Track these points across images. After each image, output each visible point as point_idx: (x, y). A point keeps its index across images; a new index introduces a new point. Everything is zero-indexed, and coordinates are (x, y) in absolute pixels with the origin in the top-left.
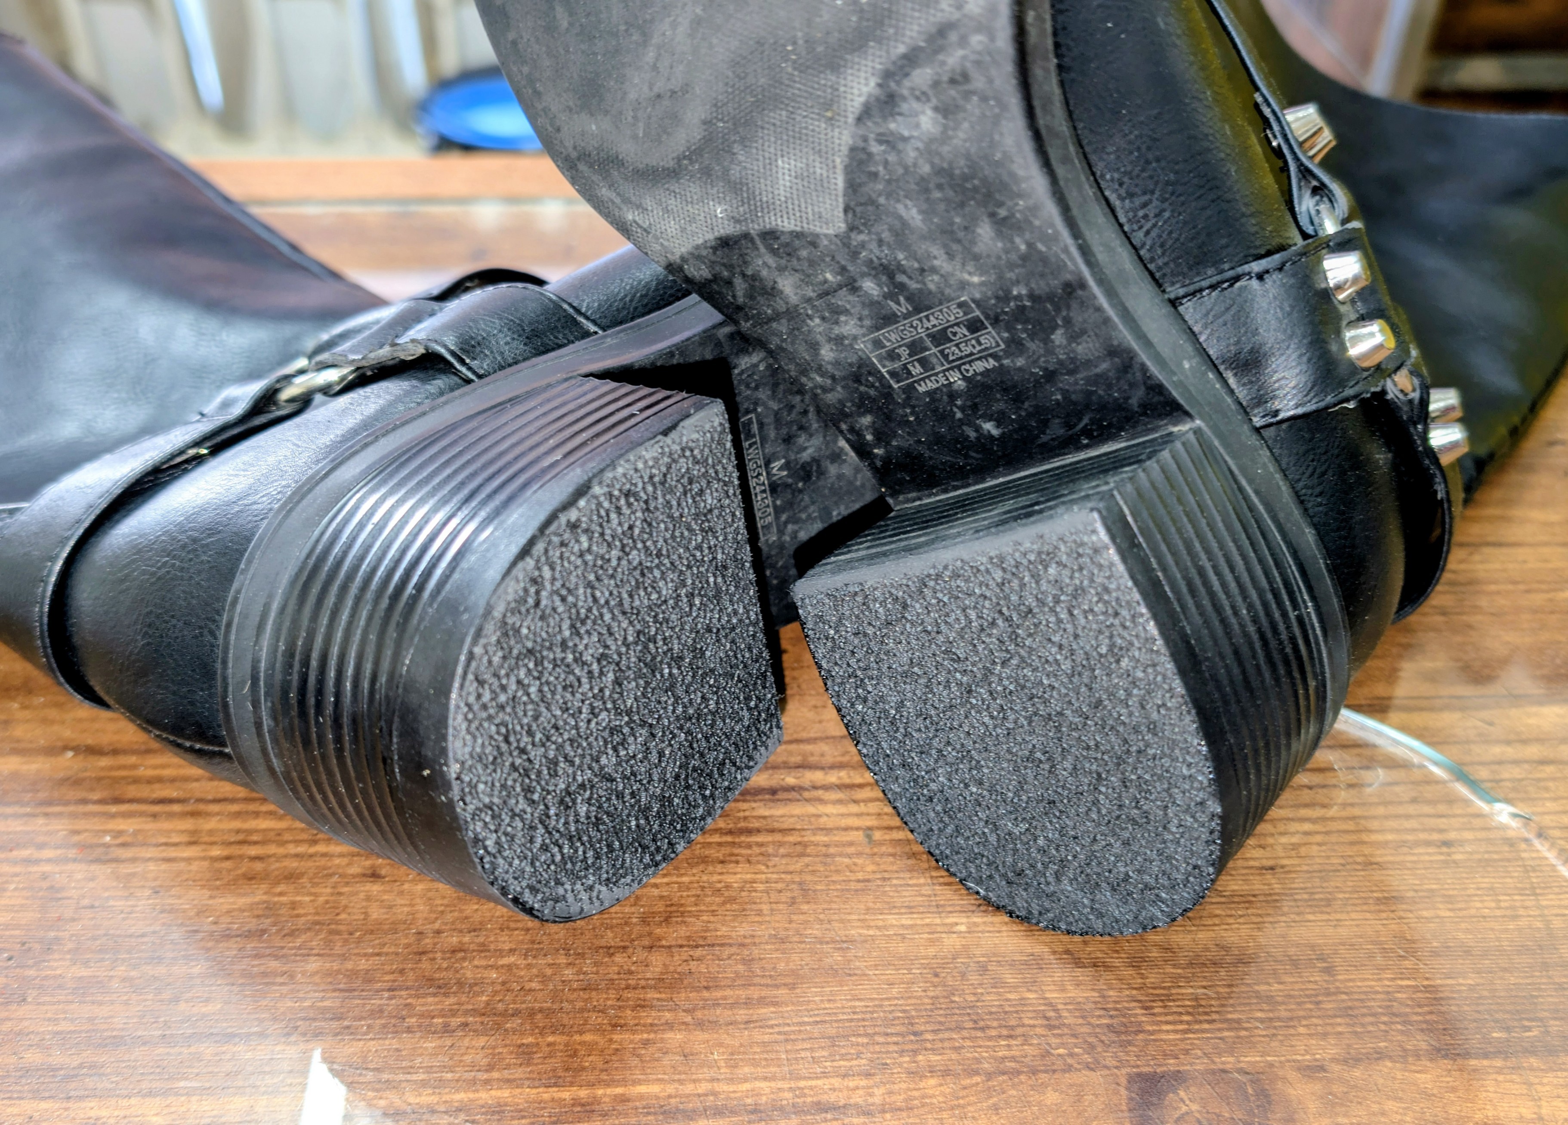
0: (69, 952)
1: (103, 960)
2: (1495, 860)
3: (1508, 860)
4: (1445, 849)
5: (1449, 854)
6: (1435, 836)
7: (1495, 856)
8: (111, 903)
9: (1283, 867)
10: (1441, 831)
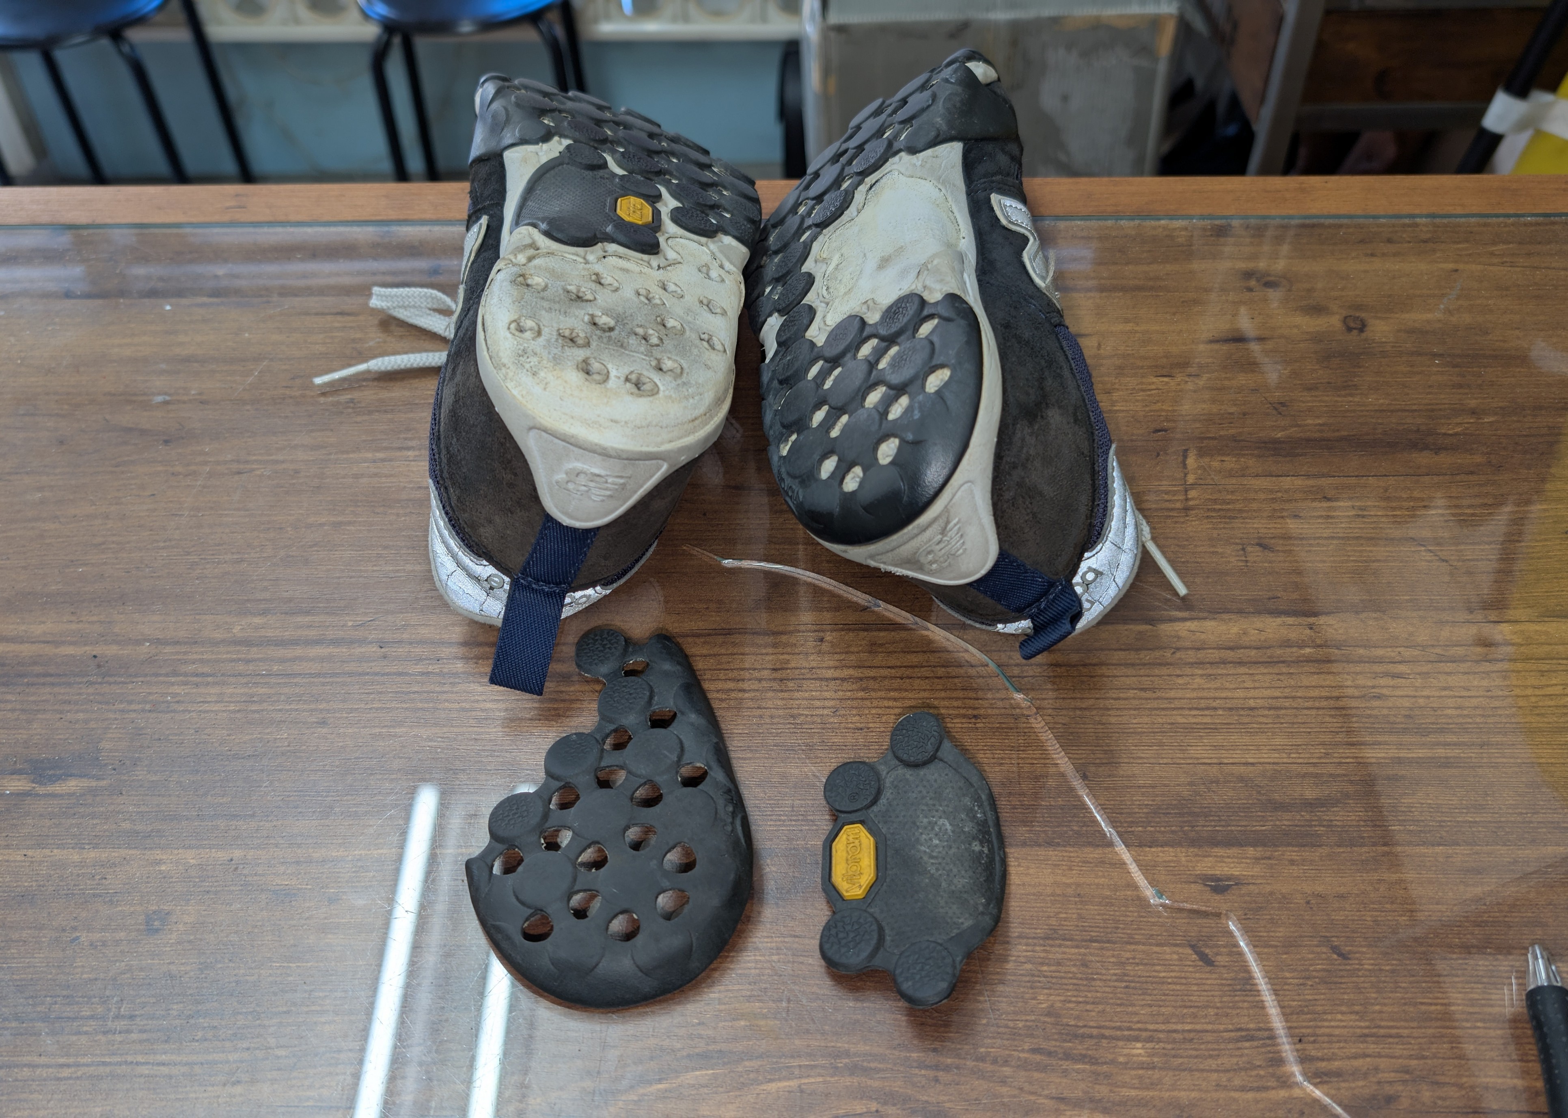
0: (146, 766)
1: (165, 771)
2: (1003, 728)
3: (1011, 729)
4: (973, 720)
5: (975, 724)
6: (970, 712)
7: (1004, 726)
8: (171, 737)
9: (868, 728)
10: (975, 708)
